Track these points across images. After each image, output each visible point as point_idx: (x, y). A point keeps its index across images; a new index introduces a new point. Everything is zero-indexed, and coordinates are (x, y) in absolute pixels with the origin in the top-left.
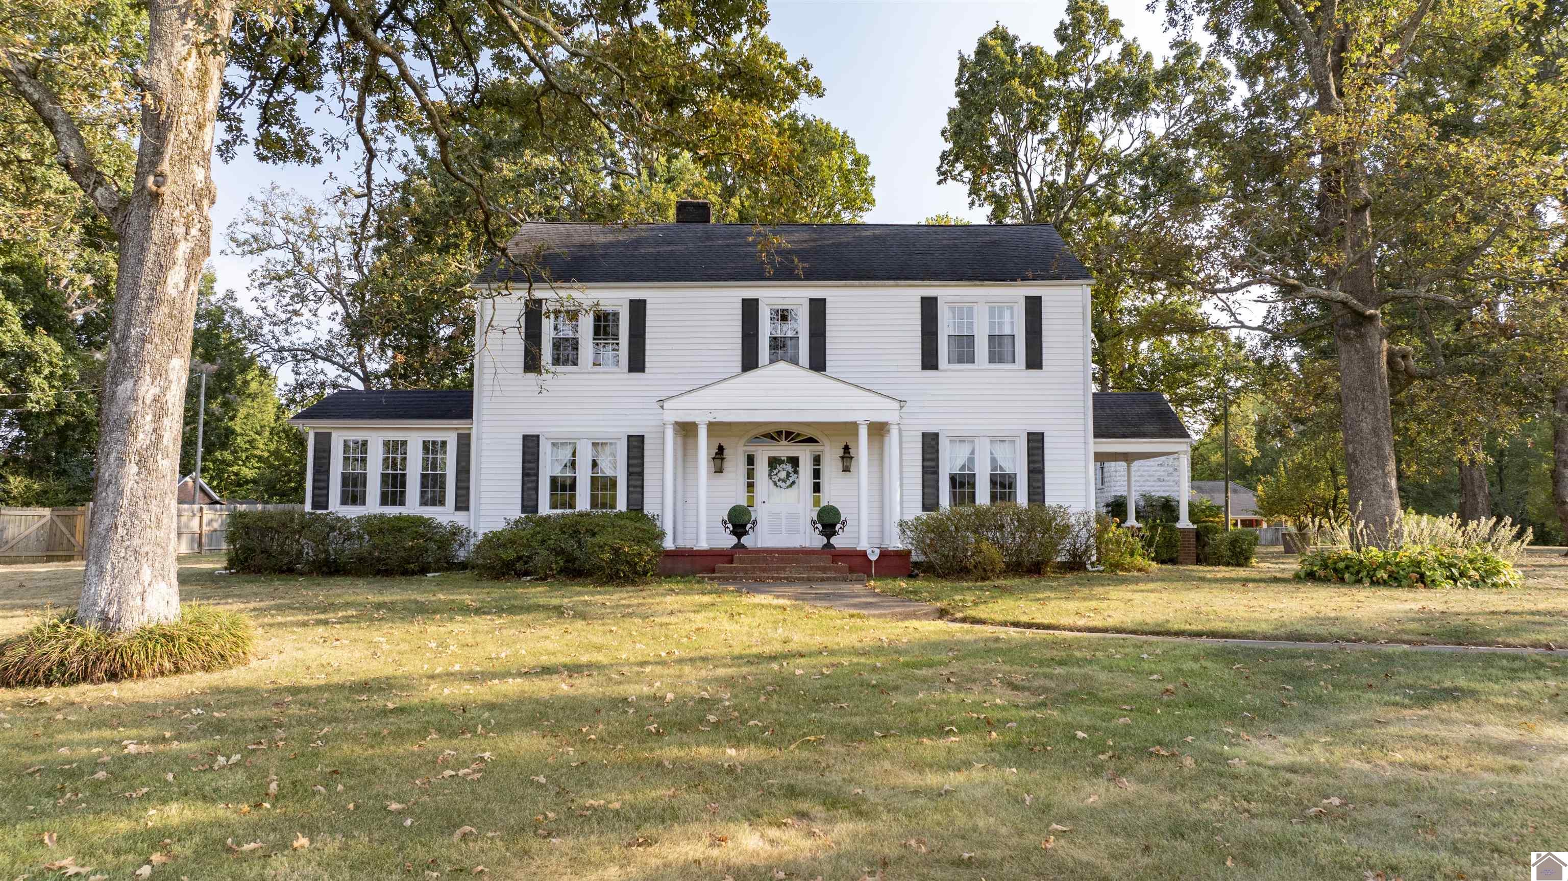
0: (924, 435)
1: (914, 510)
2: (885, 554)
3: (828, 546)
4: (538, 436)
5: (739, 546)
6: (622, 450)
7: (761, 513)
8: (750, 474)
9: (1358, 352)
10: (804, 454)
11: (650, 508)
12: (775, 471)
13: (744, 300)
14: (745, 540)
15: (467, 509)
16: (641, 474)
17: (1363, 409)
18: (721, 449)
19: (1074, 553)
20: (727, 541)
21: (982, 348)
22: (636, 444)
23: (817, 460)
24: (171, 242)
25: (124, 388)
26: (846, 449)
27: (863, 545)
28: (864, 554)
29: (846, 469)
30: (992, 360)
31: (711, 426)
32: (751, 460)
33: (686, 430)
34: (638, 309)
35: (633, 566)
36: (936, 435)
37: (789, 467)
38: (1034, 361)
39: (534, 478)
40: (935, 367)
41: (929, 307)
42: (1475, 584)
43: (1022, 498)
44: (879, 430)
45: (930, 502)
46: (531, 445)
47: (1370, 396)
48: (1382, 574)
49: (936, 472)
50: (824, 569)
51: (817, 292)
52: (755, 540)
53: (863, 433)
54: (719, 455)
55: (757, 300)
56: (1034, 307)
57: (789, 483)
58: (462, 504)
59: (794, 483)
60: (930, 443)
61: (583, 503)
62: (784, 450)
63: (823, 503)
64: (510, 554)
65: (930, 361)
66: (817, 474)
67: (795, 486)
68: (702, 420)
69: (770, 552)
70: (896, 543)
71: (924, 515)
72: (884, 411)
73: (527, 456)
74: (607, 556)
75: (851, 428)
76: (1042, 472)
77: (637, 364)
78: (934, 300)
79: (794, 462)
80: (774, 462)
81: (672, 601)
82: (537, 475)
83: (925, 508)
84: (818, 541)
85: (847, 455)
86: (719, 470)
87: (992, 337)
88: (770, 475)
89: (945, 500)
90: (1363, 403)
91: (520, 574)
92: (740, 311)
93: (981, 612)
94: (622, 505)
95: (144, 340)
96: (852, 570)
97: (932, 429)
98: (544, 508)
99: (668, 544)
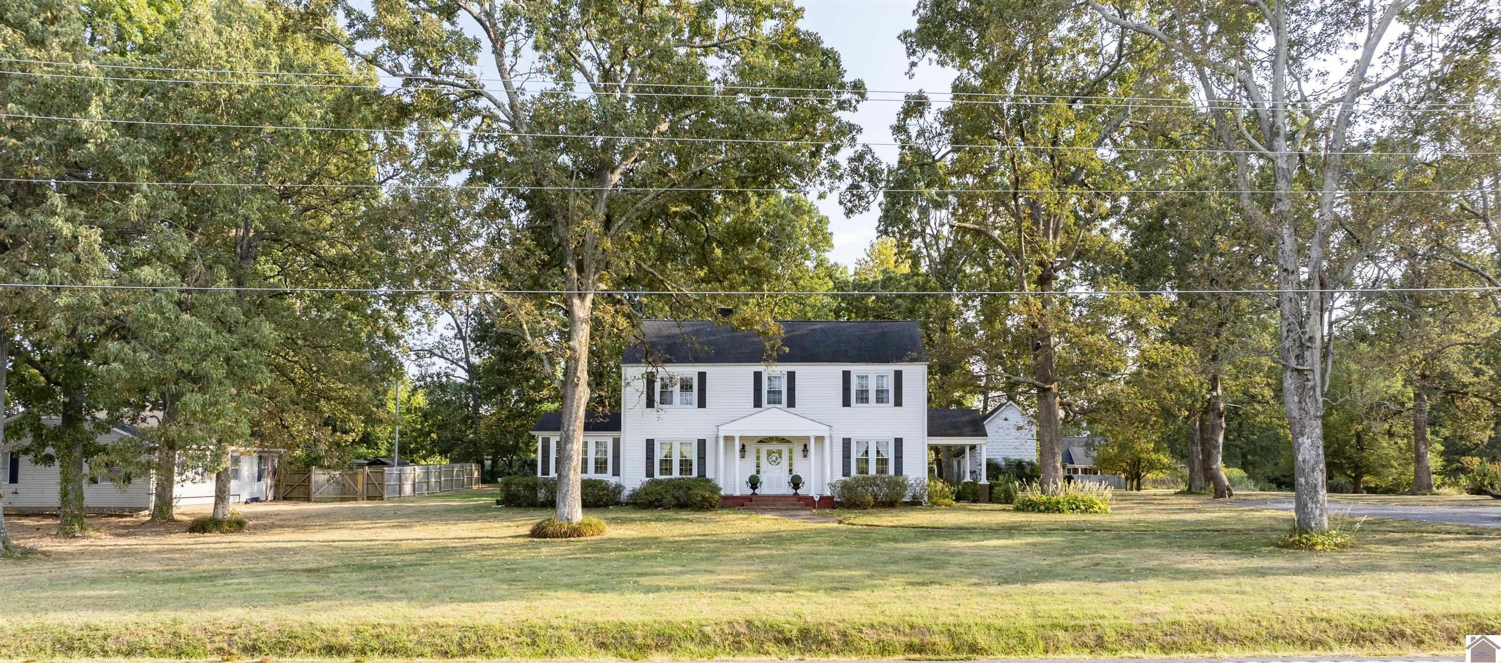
0: (843, 439)
1: (839, 477)
2: (822, 498)
3: (796, 494)
4: (653, 439)
5: (754, 494)
6: (695, 445)
7: (763, 477)
8: (758, 458)
10: (784, 448)
11: (709, 475)
12: (770, 457)
13: (754, 372)
14: (757, 491)
15: (618, 475)
16: (704, 458)
18: (744, 446)
19: (914, 497)
20: (749, 492)
21: (872, 396)
22: (702, 443)
23: (791, 452)
24: (581, 398)
25: (569, 447)
26: (805, 446)
27: (812, 494)
28: (812, 498)
29: (805, 456)
30: (877, 401)
31: (741, 438)
32: (758, 452)
33: (729, 439)
34: (702, 376)
35: (710, 503)
36: (849, 439)
37: (777, 455)
38: (898, 403)
39: (652, 459)
40: (849, 405)
41: (846, 375)
42: (1082, 512)
43: (891, 471)
44: (820, 439)
45: (846, 472)
46: (650, 444)
48: (1042, 508)
49: (849, 456)
50: (794, 505)
51: (791, 367)
52: (762, 490)
53: (812, 441)
54: (743, 449)
55: (761, 372)
56: (898, 375)
57: (777, 462)
58: (616, 473)
59: (779, 462)
60: (847, 443)
61: (676, 474)
62: (775, 447)
63: (794, 473)
64: (652, 498)
65: (846, 403)
66: (791, 459)
67: (780, 464)
68: (737, 435)
69: (769, 496)
70: (828, 493)
71: (844, 478)
72: (822, 431)
73: (648, 449)
74: (699, 499)
75: (808, 438)
76: (901, 457)
77: (702, 404)
78: (849, 372)
79: (780, 453)
80: (770, 453)
81: (731, 516)
82: (653, 457)
83: (844, 475)
84: (792, 492)
85: (805, 449)
86: (743, 457)
87: (877, 391)
88: (768, 459)
89: (854, 472)
91: (657, 507)
92: (752, 378)
93: (856, 521)
94: (695, 474)
95: (574, 431)
96: (807, 505)
97: (847, 437)
98: (657, 476)
99: (722, 493)
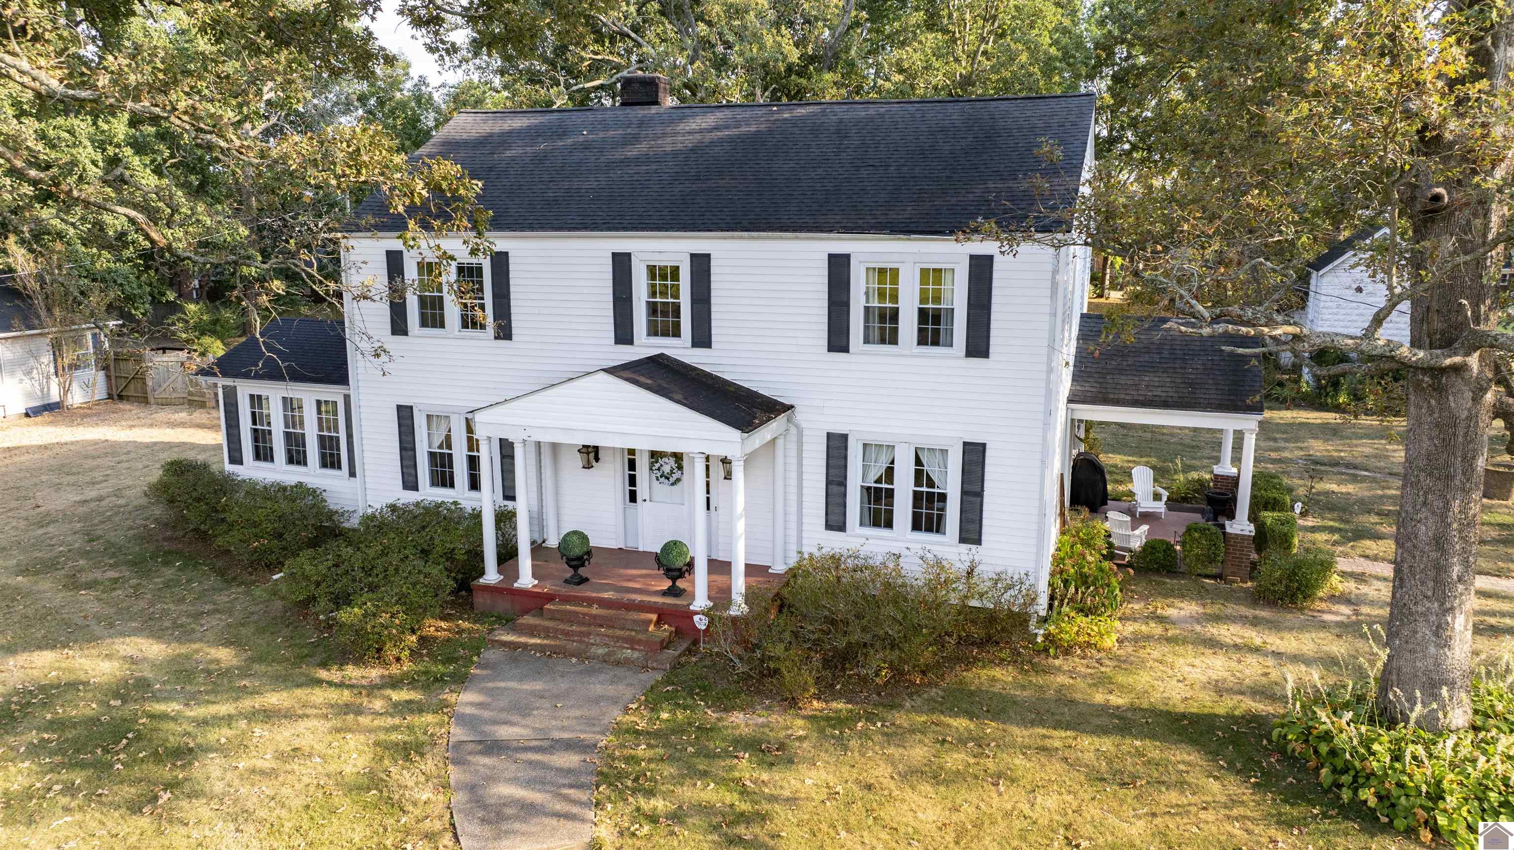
0: (829, 436)
1: (816, 529)
4: (411, 407)
7: (641, 512)
8: (632, 464)
9: (1431, 412)
12: (657, 465)
13: (614, 255)
15: (355, 477)
17: (1425, 503)
21: (908, 325)
29: (727, 477)
30: (922, 341)
34: (500, 263)
36: (845, 437)
37: (672, 461)
38: (978, 346)
39: (411, 453)
40: (845, 349)
41: (839, 267)
43: (951, 527)
45: (834, 520)
46: (405, 414)
47: (1440, 485)
49: (843, 484)
51: (700, 243)
55: (629, 255)
56: (981, 270)
57: (672, 480)
58: (353, 472)
59: (678, 480)
60: (837, 446)
65: (838, 341)
67: (680, 484)
71: (827, 537)
73: (403, 429)
76: (981, 494)
77: (502, 330)
78: (847, 258)
80: (655, 457)
82: (414, 450)
83: (828, 527)
87: (923, 314)
88: (651, 469)
89: (853, 519)
90: (1426, 493)
92: (610, 268)
97: (840, 429)
98: (425, 488)
